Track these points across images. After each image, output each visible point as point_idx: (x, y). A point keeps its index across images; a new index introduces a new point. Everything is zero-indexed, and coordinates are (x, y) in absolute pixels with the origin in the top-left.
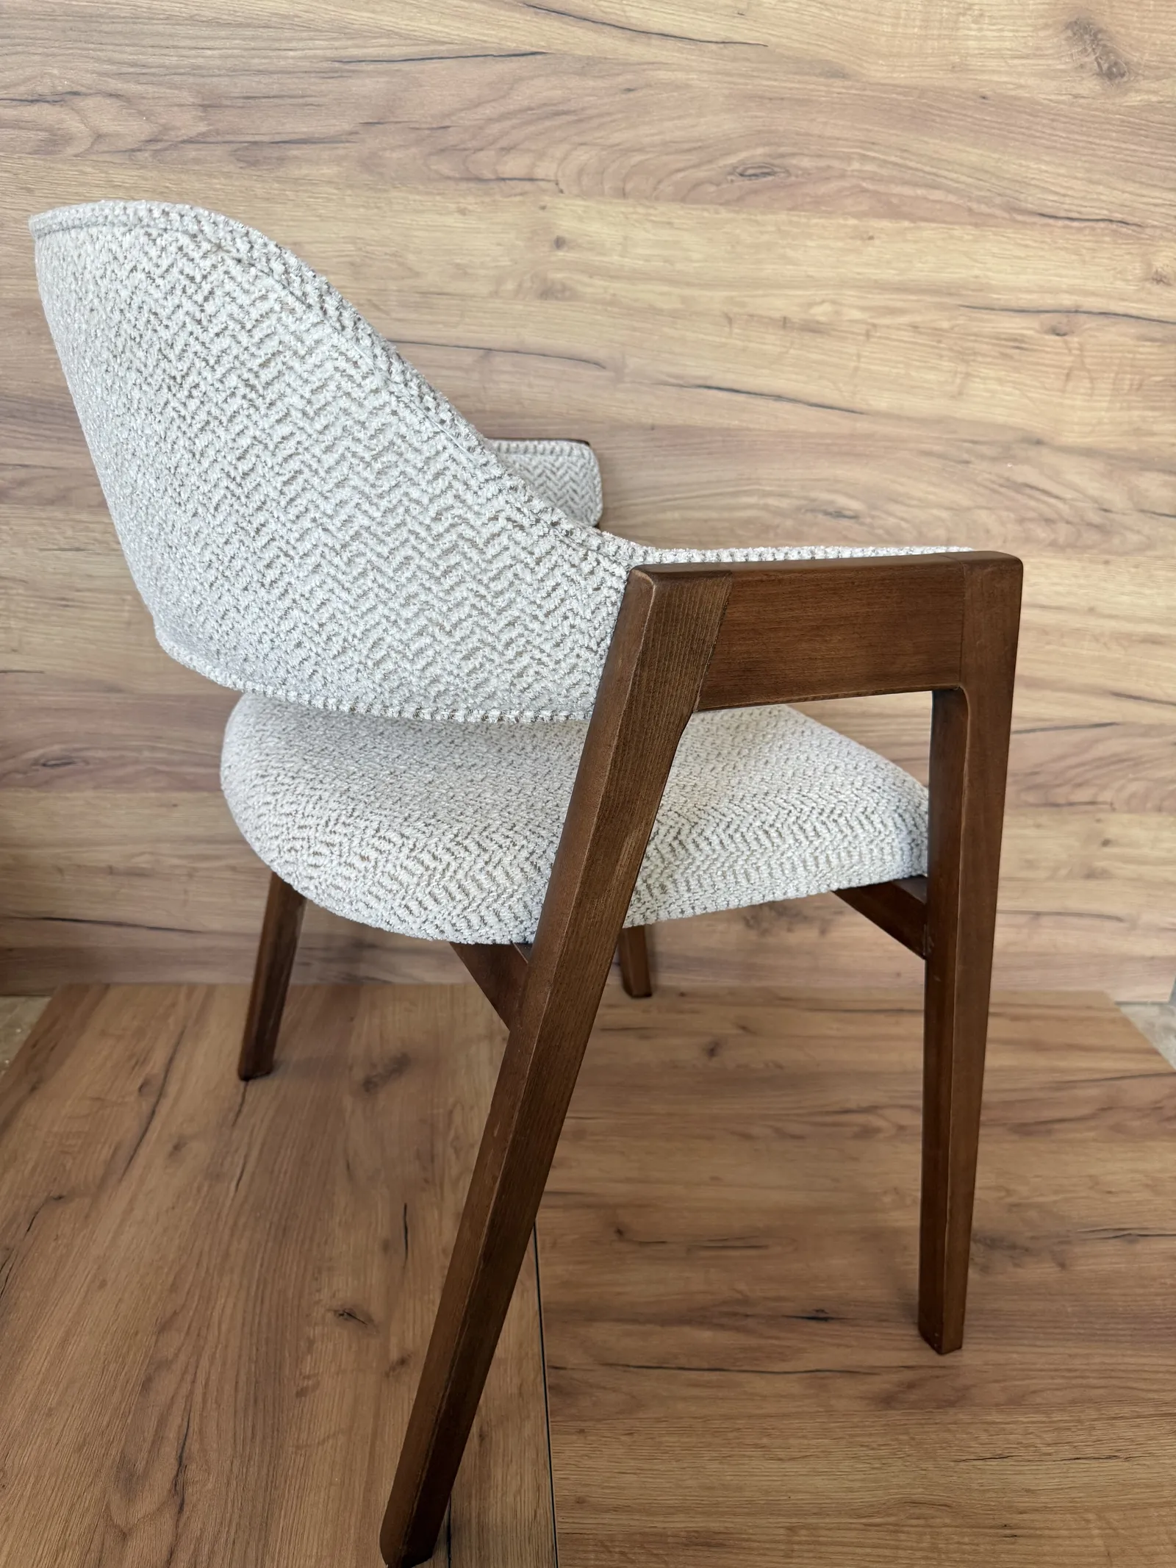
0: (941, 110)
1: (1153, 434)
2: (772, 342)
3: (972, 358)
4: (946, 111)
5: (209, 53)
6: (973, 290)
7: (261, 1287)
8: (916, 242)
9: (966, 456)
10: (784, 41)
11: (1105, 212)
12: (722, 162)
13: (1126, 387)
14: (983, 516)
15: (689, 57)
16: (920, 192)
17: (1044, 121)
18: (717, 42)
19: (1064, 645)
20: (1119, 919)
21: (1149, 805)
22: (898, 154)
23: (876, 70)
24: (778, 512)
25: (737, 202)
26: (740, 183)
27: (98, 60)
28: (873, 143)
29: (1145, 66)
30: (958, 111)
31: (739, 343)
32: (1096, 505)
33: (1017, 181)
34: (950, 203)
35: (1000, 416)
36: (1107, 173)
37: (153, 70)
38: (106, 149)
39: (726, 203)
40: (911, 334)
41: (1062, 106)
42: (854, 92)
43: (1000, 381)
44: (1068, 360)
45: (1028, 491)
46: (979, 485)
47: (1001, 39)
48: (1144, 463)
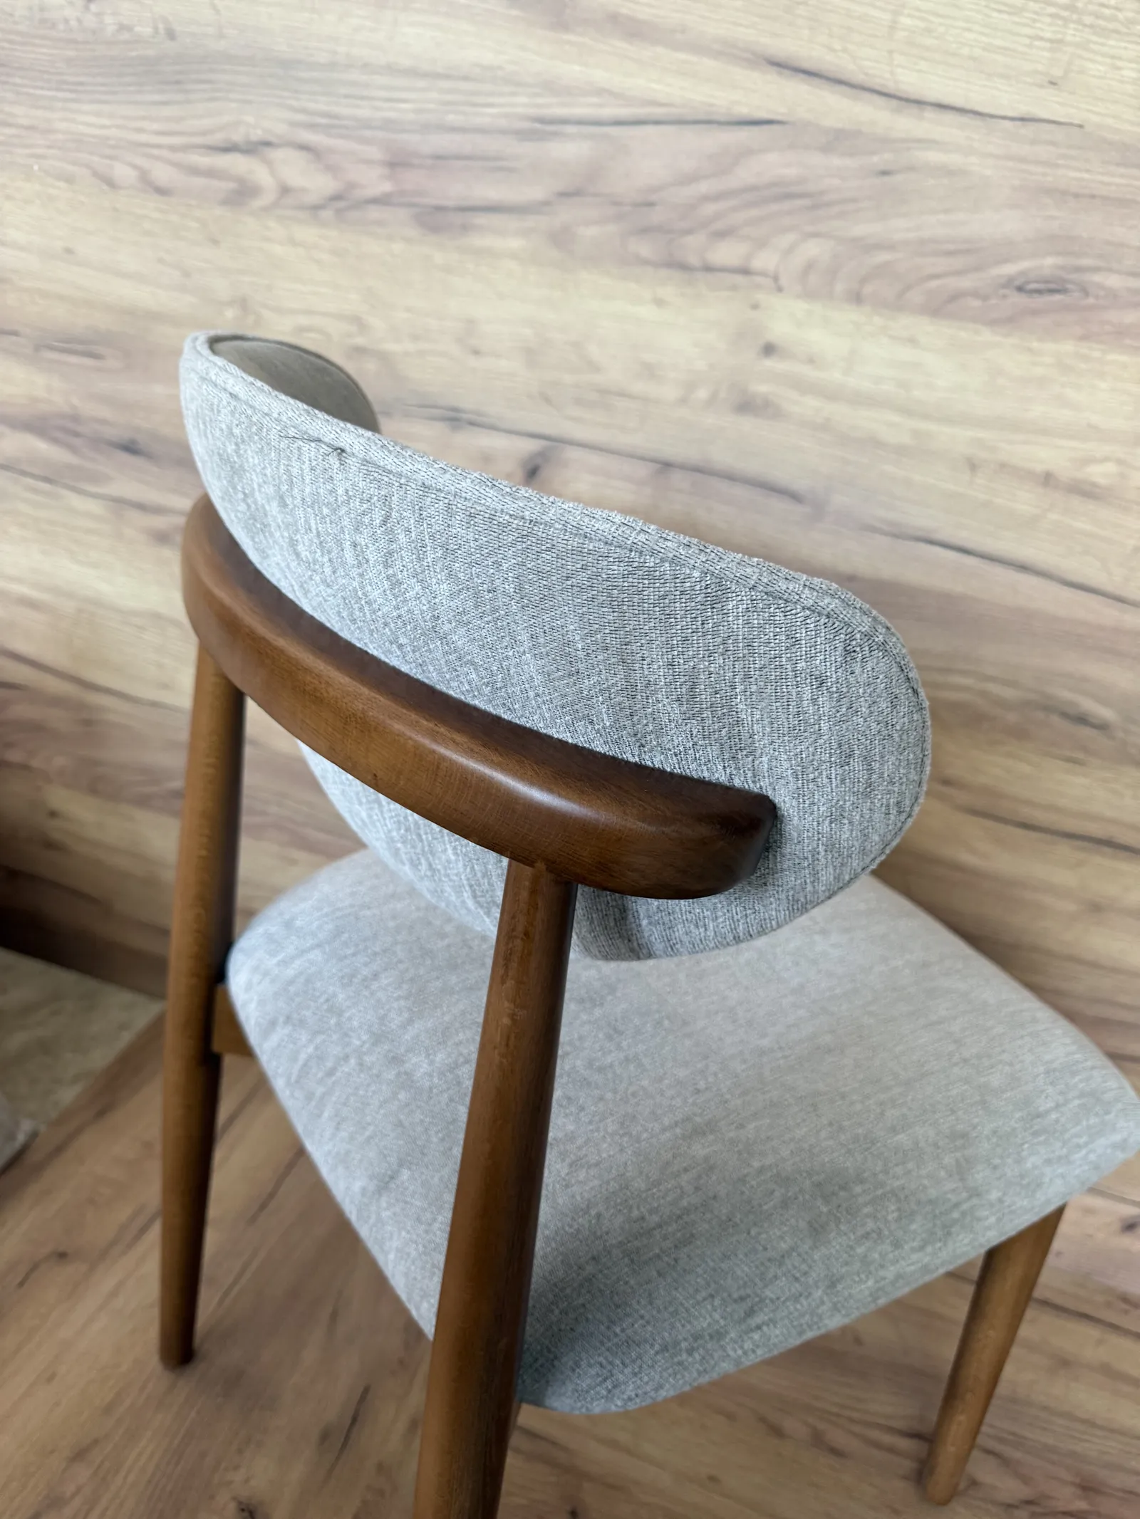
2: (1025, 500)
5: (403, 105)
7: (186, 1441)
12: (994, 272)
15: (972, 136)
18: (1012, 119)
24: (1000, 702)
25: (1009, 322)
26: (1016, 299)
27: (293, 109)
31: (981, 496)
37: (346, 123)
38: (291, 204)
39: (993, 323)
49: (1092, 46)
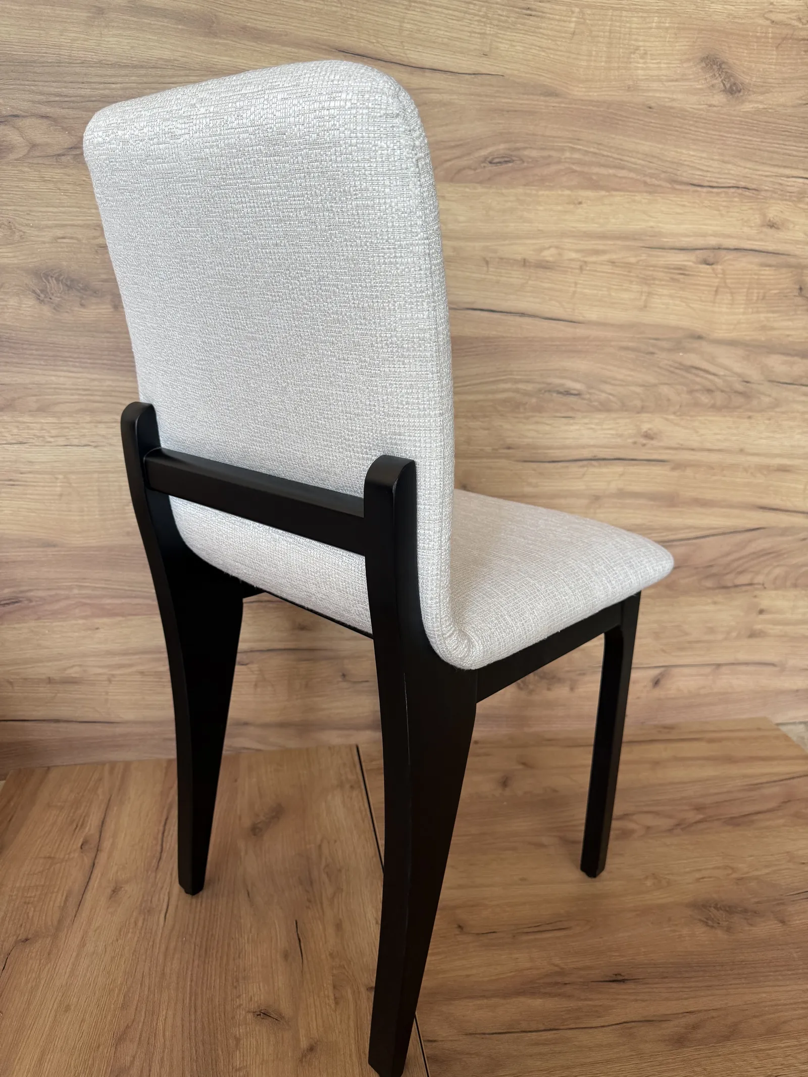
0: (621, 115)
1: (773, 329)
2: (516, 276)
3: (652, 282)
4: (626, 117)
5: (114, 86)
6: (650, 236)
7: (193, 998)
8: (611, 205)
9: (651, 349)
10: (516, 72)
11: (734, 182)
12: (477, 155)
13: (755, 298)
14: (665, 390)
15: (452, 84)
16: (611, 171)
17: (691, 122)
18: (469, 74)
19: (724, 476)
20: (773, 665)
21: (788, 583)
22: (596, 146)
23: (578, 91)
24: (527, 394)
25: (488, 181)
26: (490, 168)
27: (33, 92)
28: (578, 140)
29: (754, 85)
30: (633, 117)
31: (494, 278)
32: (740, 379)
33: (675, 163)
34: (632, 178)
35: (673, 321)
36: (734, 156)
37: (73, 99)
38: (38, 154)
39: (481, 182)
40: (610, 267)
41: (702, 112)
42: (563, 105)
43: (671, 296)
44: (716, 281)
45: (694, 371)
46: (660, 367)
47: (660, 69)
48: (770, 348)
49: (499, 35)
